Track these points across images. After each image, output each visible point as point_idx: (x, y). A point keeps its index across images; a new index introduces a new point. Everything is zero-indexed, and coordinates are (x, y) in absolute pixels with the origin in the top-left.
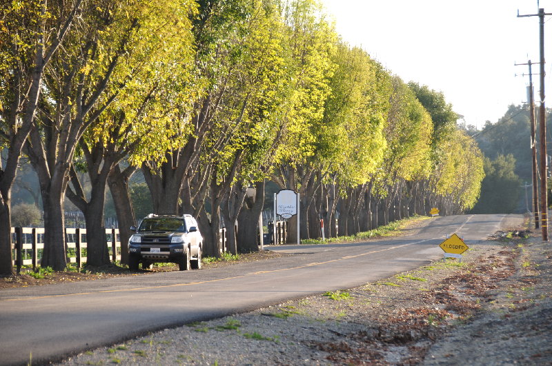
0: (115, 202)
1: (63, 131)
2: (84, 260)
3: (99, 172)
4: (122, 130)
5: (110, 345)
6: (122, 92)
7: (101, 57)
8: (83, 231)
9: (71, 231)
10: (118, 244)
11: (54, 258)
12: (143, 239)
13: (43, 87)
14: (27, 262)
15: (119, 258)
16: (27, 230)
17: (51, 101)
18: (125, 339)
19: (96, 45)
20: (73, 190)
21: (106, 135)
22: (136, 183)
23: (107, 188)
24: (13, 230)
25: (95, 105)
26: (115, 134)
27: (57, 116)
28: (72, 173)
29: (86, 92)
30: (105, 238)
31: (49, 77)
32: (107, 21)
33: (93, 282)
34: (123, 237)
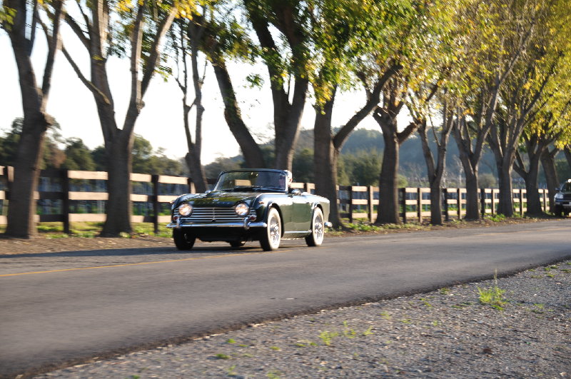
0: (545, 172)
1: (511, 127)
2: (525, 210)
3: (535, 152)
4: (550, 124)
5: (545, 266)
6: (551, 99)
7: (538, 77)
8: (524, 191)
9: (516, 191)
10: (547, 200)
11: (505, 208)
12: (565, 196)
13: (499, 99)
14: (488, 211)
15: (548, 208)
16: (488, 191)
17: (504, 107)
18: (556, 262)
19: (534, 69)
20: (518, 165)
21: (540, 128)
22: (559, 159)
23: (540, 163)
24: (479, 191)
25: (533, 109)
26: (546, 127)
27: (508, 117)
28: (517, 154)
29: (527, 100)
30: (539, 195)
31: (503, 92)
32: (542, 53)
33: (531, 224)
34: (551, 195)
